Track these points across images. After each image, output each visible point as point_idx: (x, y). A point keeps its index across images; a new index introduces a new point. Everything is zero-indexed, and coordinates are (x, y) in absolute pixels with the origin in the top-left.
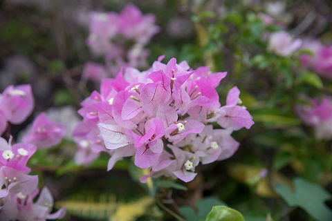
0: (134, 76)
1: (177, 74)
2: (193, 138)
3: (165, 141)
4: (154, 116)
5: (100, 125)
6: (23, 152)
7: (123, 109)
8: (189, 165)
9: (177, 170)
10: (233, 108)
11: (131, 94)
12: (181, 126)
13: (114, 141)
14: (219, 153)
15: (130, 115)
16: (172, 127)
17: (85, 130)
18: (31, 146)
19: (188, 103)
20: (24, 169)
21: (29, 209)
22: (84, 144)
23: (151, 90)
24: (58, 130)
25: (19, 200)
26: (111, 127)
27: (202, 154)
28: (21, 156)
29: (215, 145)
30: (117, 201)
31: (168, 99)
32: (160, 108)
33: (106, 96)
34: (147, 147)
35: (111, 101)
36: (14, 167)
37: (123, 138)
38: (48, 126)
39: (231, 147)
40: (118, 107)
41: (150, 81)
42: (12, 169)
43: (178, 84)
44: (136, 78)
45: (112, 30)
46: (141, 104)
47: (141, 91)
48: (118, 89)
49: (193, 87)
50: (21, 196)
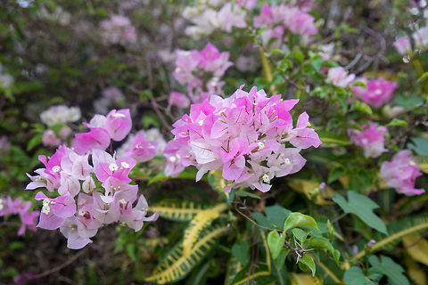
0: (218, 102)
1: (258, 101)
2: (269, 155)
3: (247, 157)
4: (238, 136)
5: (192, 143)
6: (125, 165)
7: (212, 130)
8: (267, 178)
9: (255, 182)
10: (303, 130)
11: (218, 116)
12: (261, 144)
13: (203, 157)
14: (291, 168)
15: (217, 134)
16: (253, 146)
17: (175, 148)
18: (132, 160)
19: (267, 125)
20: (126, 179)
21: (130, 213)
22: (172, 159)
23: (236, 114)
24: (153, 147)
25: (121, 205)
26: (201, 145)
27: (277, 169)
28: (124, 169)
29: (287, 161)
30: (195, 207)
31: (250, 121)
32: (243, 129)
33: (195, 118)
34: (233, 161)
35: (201, 123)
36: (119, 178)
37: (211, 154)
38: (144, 143)
39: (300, 163)
40: (208, 128)
41: (234, 106)
42: (117, 179)
43: (259, 109)
44: (220, 104)
45: (194, 65)
46: (226, 125)
47: (227, 114)
48: (206, 113)
49: (270, 112)
50: (123, 202)
